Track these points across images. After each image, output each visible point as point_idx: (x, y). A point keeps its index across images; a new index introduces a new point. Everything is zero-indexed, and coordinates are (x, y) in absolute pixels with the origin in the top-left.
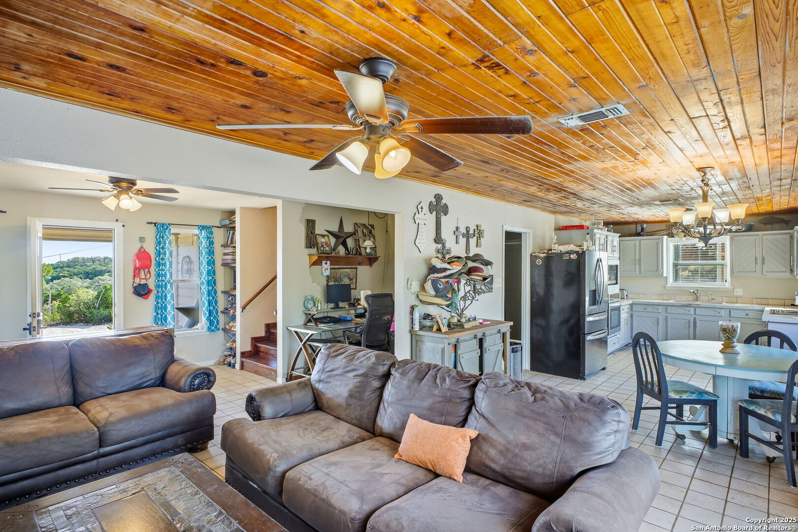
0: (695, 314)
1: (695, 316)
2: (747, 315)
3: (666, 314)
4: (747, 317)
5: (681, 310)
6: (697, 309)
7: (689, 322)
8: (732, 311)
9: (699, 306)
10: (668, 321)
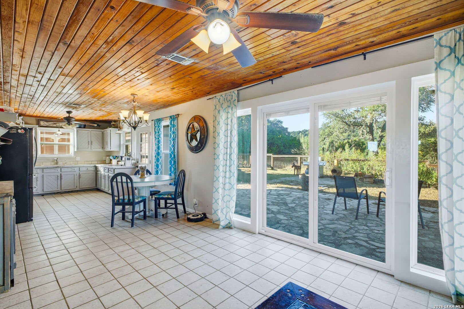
0: (61, 171)
1: (61, 173)
2: (87, 169)
3: (43, 174)
4: (87, 170)
5: (52, 170)
6: (62, 168)
7: (58, 176)
8: (80, 168)
9: (63, 167)
10: (44, 178)
